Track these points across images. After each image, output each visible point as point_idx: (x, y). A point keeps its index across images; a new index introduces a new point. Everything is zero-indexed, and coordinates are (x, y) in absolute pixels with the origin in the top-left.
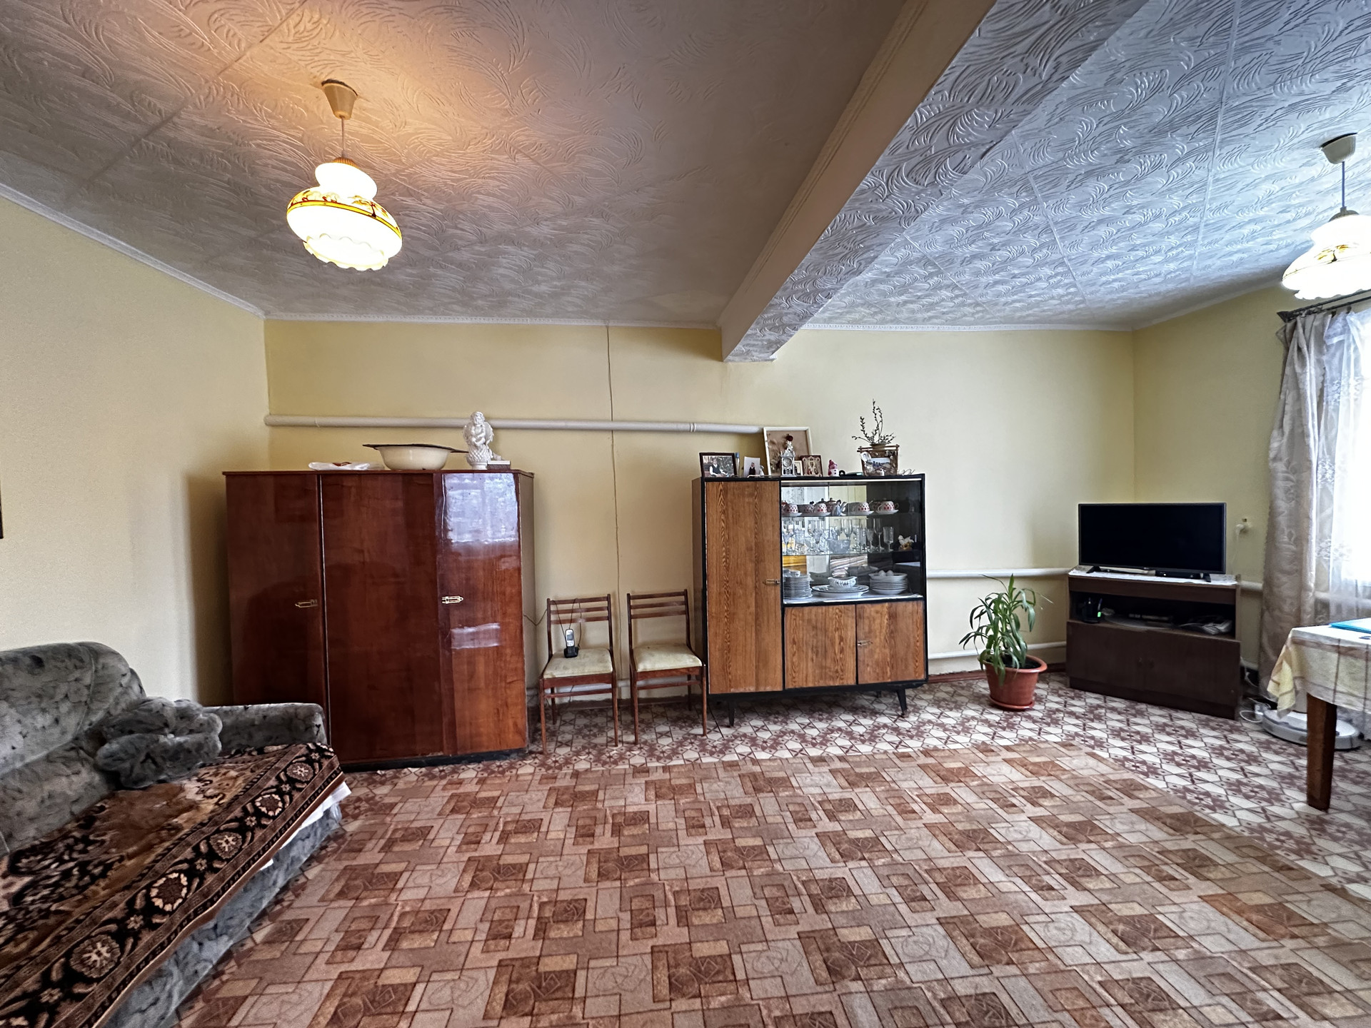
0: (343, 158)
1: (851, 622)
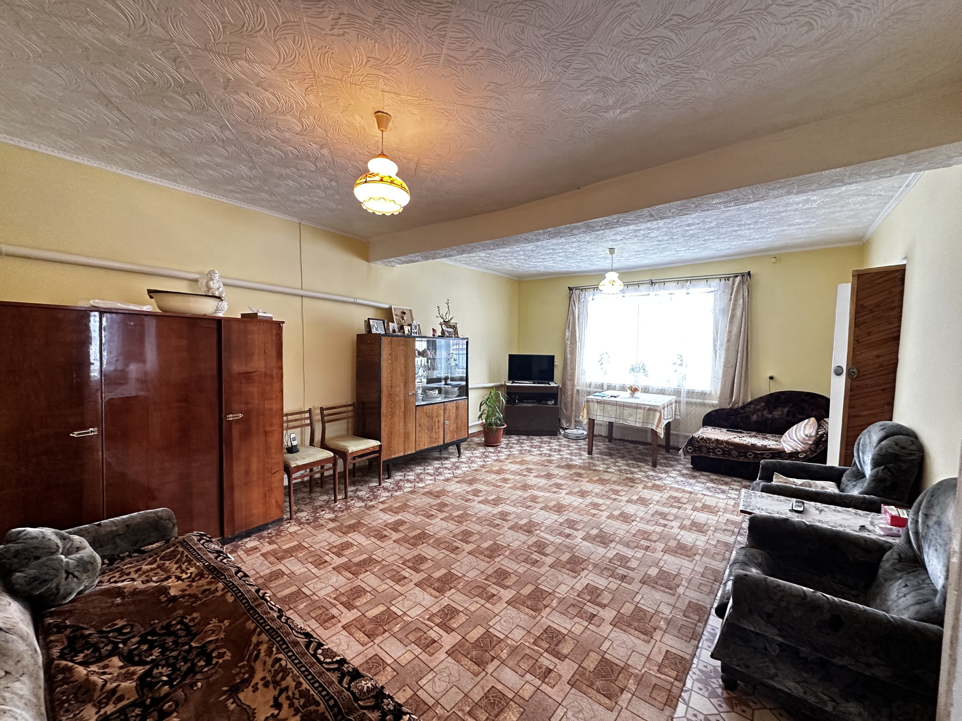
0: (382, 155)
1: (442, 412)
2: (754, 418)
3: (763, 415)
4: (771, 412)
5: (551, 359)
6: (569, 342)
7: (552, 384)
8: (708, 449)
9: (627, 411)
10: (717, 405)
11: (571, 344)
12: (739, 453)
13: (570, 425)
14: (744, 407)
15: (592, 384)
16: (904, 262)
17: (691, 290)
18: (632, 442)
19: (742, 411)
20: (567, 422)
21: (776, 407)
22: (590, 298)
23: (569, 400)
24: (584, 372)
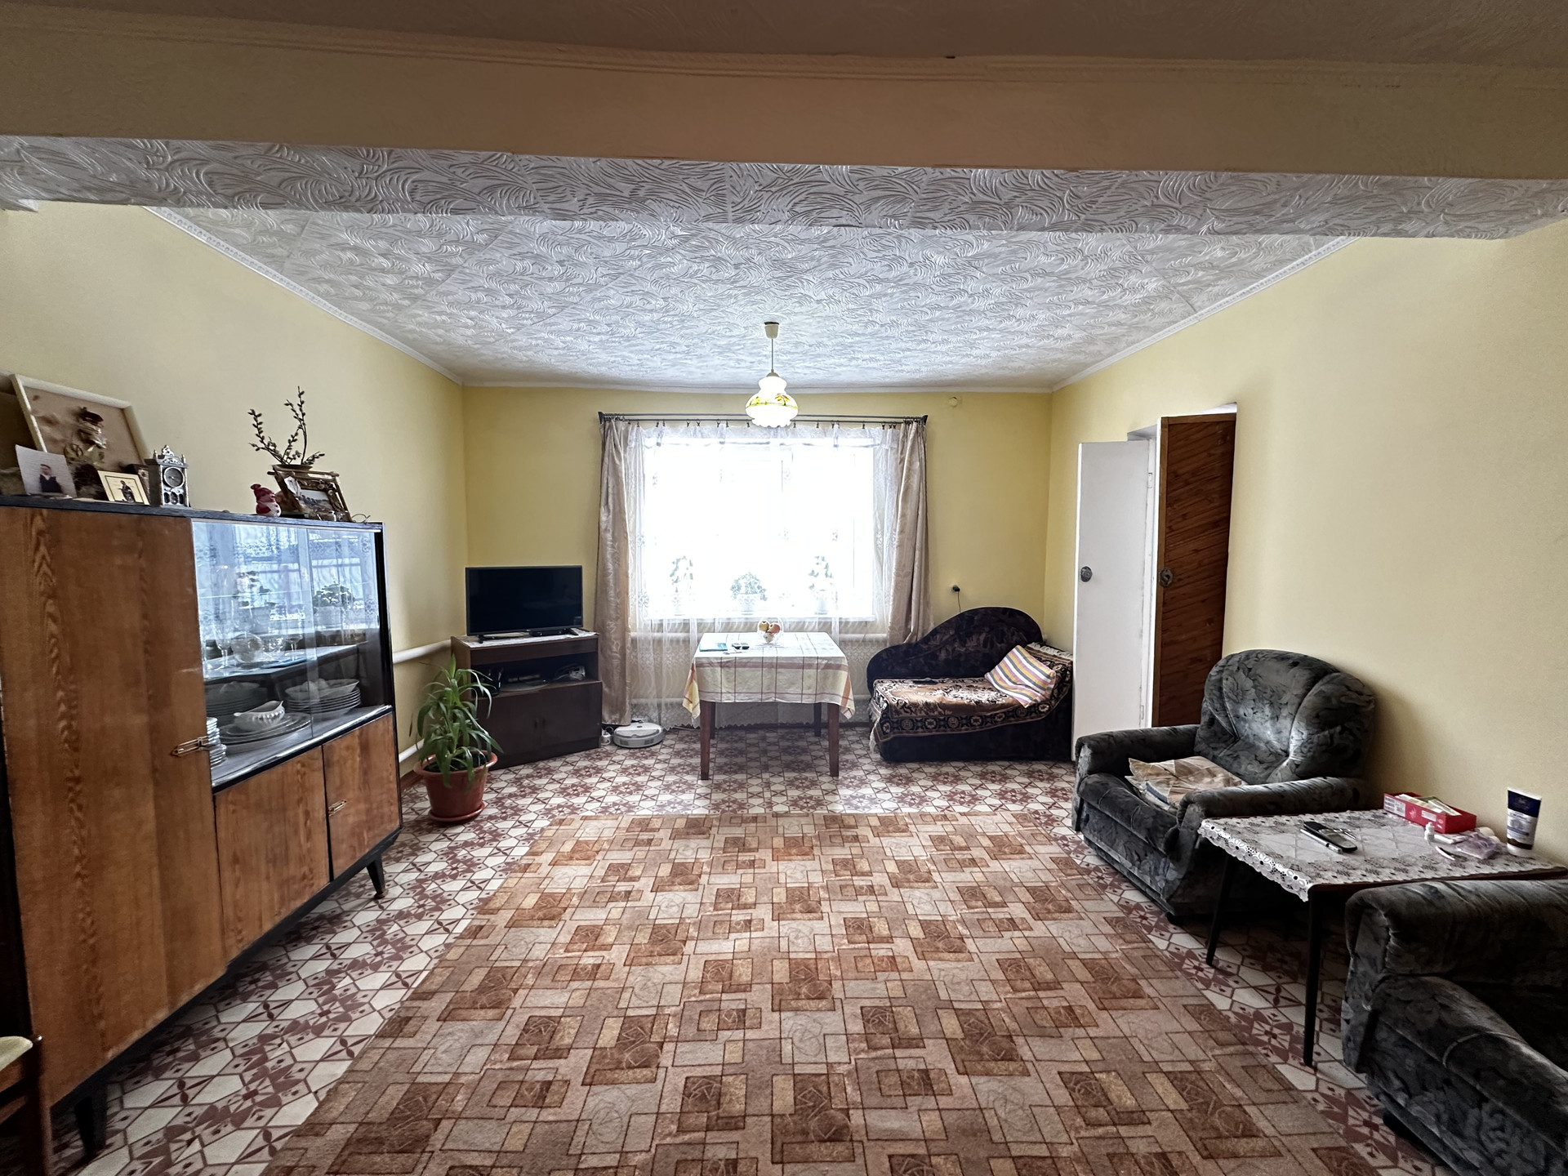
1: (318, 777)
2: (943, 655)
3: (954, 650)
4: (963, 643)
5: (576, 572)
6: (609, 536)
7: (582, 635)
8: (914, 721)
9: (784, 676)
10: (885, 641)
11: (614, 539)
12: (960, 719)
13: (622, 716)
14: (926, 640)
15: (665, 624)
16: (1232, 410)
17: (841, 441)
18: (751, 729)
19: (925, 647)
20: (612, 712)
21: (969, 635)
22: (650, 442)
23: (616, 662)
24: (644, 601)
